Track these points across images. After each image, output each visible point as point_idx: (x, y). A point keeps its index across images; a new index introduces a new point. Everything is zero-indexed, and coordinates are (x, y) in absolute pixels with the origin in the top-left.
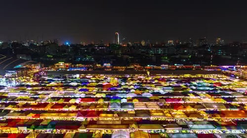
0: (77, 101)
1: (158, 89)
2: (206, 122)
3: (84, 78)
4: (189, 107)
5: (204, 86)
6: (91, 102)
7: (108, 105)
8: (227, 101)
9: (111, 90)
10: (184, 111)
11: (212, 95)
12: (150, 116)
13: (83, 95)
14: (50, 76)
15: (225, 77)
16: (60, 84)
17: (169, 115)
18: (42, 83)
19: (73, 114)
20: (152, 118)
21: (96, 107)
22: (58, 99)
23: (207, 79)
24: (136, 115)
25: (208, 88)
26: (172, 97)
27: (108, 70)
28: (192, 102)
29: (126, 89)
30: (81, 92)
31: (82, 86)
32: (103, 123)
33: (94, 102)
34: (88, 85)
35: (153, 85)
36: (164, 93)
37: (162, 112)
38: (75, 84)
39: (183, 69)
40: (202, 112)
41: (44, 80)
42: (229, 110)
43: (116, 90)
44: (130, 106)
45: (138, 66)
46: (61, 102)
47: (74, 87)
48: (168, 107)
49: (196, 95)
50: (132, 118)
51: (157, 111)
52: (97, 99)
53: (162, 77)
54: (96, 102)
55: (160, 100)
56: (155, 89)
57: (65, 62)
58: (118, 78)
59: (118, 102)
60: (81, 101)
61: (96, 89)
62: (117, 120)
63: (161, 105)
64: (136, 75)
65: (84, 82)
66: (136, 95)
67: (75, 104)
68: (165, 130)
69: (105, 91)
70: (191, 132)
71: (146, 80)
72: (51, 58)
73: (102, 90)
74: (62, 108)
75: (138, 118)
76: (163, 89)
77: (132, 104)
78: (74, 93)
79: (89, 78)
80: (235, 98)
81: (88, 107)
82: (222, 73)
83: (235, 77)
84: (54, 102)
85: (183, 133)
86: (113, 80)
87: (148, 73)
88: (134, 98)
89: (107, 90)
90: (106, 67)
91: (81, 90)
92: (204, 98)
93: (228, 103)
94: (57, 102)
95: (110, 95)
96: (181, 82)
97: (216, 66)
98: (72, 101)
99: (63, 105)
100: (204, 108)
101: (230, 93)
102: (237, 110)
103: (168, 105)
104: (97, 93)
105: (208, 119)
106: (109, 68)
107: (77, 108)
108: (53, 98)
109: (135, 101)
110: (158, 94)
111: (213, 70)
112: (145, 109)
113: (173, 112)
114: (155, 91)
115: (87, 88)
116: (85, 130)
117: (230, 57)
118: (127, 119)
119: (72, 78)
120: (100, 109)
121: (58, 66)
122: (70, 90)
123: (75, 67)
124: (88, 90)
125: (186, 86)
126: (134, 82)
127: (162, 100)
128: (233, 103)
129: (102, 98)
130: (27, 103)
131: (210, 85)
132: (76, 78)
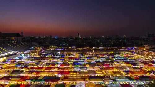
0: (59, 66)
1: (99, 59)
2: (124, 77)
3: (63, 53)
4: (115, 68)
5: (121, 58)
6: (65, 66)
7: (74, 68)
8: (134, 65)
9: (76, 60)
10: (113, 71)
11: (125, 62)
12: (96, 74)
13: (62, 63)
14: (46, 53)
15: (130, 53)
16: (51, 57)
17: (105, 73)
18: (42, 56)
19: (56, 73)
20: (96, 75)
21: (68, 69)
22: (49, 64)
23: (122, 54)
24: (88, 73)
25: (123, 59)
26: (106, 63)
27: (74, 50)
28: (116, 66)
29: (83, 59)
30: (61, 61)
31: (62, 58)
32: (71, 78)
33: (67, 66)
34: (65, 57)
35: (96, 57)
36: (102, 61)
37: (102, 71)
38: (58, 57)
39: (109, 49)
40: (122, 72)
41: (43, 55)
42: (135, 70)
43: (78, 60)
44: (85, 68)
45: (89, 48)
46: (50, 66)
47: (58, 58)
48: (105, 69)
49: (118, 62)
50: (86, 75)
51: (99, 71)
52: (69, 65)
53: (100, 53)
54: (68, 66)
55: (100, 65)
56: (97, 59)
57: (54, 46)
58: (79, 54)
59: (79, 66)
60: (61, 65)
61: (69, 59)
62: (79, 76)
63: (101, 68)
64: (88, 52)
65: (63, 56)
66: (88, 63)
67: (58, 67)
68: (104, 82)
69: (72, 60)
70: (118, 83)
71: (93, 55)
72: (48, 44)
73: (71, 60)
74: (50, 69)
75: (89, 75)
76: (101, 59)
77: (86, 67)
78: (57, 61)
79: (65, 54)
80: (137, 64)
81: (64, 69)
82: (129, 51)
83: (135, 53)
84: (47, 66)
85: (114, 84)
86: (77, 55)
87: (94, 51)
88: (87, 64)
89: (74, 60)
90: (73, 48)
91: (61, 60)
92: (122, 64)
93: (134, 66)
94: (48, 66)
95: (75, 62)
96: (109, 55)
97: (125, 48)
98: (56, 66)
99: (51, 68)
100: (123, 69)
101: (134, 61)
102: (139, 70)
103: (104, 68)
104: (69, 61)
105: (125, 75)
106: (75, 49)
107: (58, 69)
108: (47, 64)
109: (88, 66)
110: (99, 62)
111: (124, 49)
112: (93, 70)
113: (107, 71)
114: (97, 60)
115: (64, 59)
116: (61, 82)
117: (131, 44)
118: (83, 75)
119: (57, 54)
120: (70, 70)
121: (51, 48)
122: (55, 60)
123: (59, 48)
124: (64, 60)
125: (112, 57)
126: (87, 55)
127: (101, 65)
128: (136, 66)
129: (71, 64)
130: (33, 67)
131: (123, 57)
132: (59, 54)
